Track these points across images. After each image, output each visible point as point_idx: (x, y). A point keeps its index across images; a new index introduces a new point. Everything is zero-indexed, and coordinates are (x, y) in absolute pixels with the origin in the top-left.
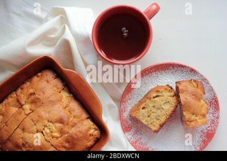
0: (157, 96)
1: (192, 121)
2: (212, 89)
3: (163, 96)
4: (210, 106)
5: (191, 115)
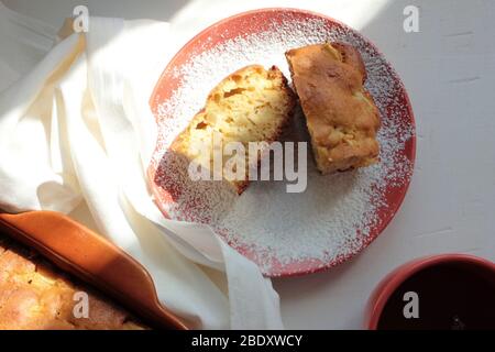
0: (234, 92)
1: (335, 146)
2: (387, 71)
3: (251, 90)
4: (389, 115)
5: (330, 128)
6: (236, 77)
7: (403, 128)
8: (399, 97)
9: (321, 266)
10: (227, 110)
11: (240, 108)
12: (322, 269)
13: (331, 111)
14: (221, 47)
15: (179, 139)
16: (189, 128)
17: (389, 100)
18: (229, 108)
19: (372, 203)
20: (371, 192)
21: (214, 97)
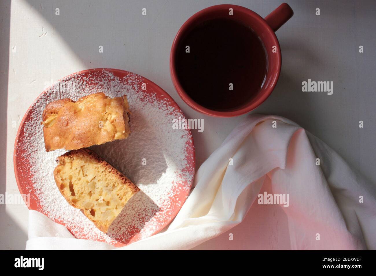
1: (115, 128)
5: (102, 131)
6: (62, 187)
7: (105, 76)
8: (84, 76)
9: (191, 141)
10: (83, 195)
11: (83, 186)
12: (193, 141)
13: (92, 128)
14: (38, 192)
15: (100, 228)
16: (94, 221)
17: (85, 83)
18: (82, 193)
19: (153, 102)
20: (146, 102)
21: (74, 203)
